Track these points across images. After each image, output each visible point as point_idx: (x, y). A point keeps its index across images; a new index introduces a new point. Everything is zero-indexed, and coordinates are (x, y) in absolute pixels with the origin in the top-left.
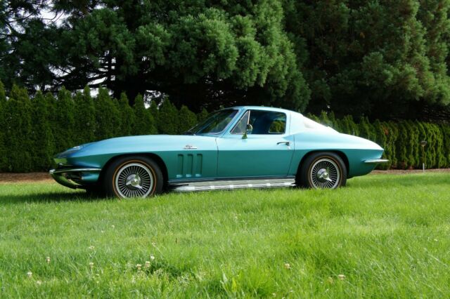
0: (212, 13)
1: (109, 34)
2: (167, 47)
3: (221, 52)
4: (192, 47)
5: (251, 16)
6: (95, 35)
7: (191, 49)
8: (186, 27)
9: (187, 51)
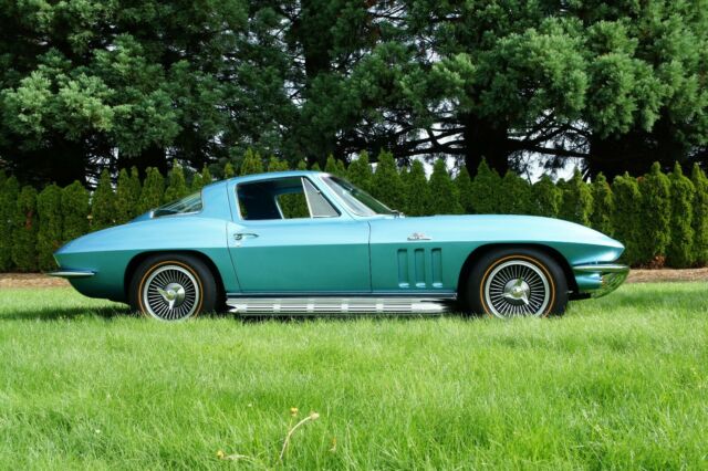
0: (549, 24)
1: (393, 77)
2: (474, 86)
3: (557, 84)
4: (509, 80)
5: (628, 19)
6: (370, 81)
7: (507, 84)
8: (502, 51)
9: (504, 88)
